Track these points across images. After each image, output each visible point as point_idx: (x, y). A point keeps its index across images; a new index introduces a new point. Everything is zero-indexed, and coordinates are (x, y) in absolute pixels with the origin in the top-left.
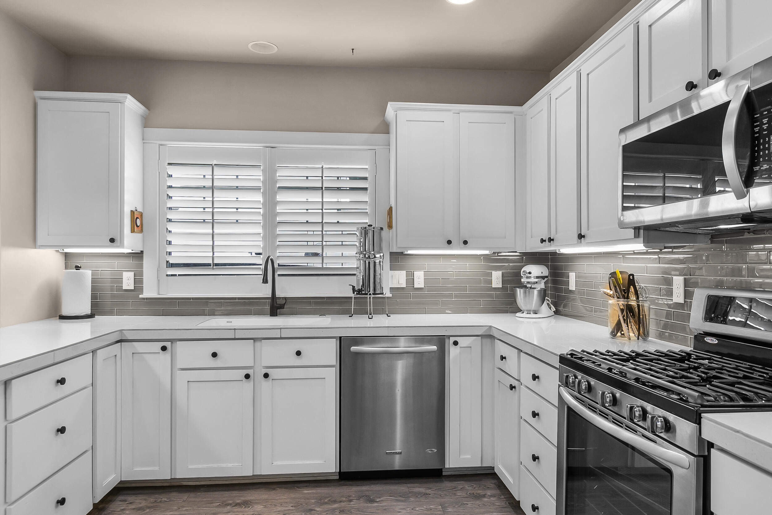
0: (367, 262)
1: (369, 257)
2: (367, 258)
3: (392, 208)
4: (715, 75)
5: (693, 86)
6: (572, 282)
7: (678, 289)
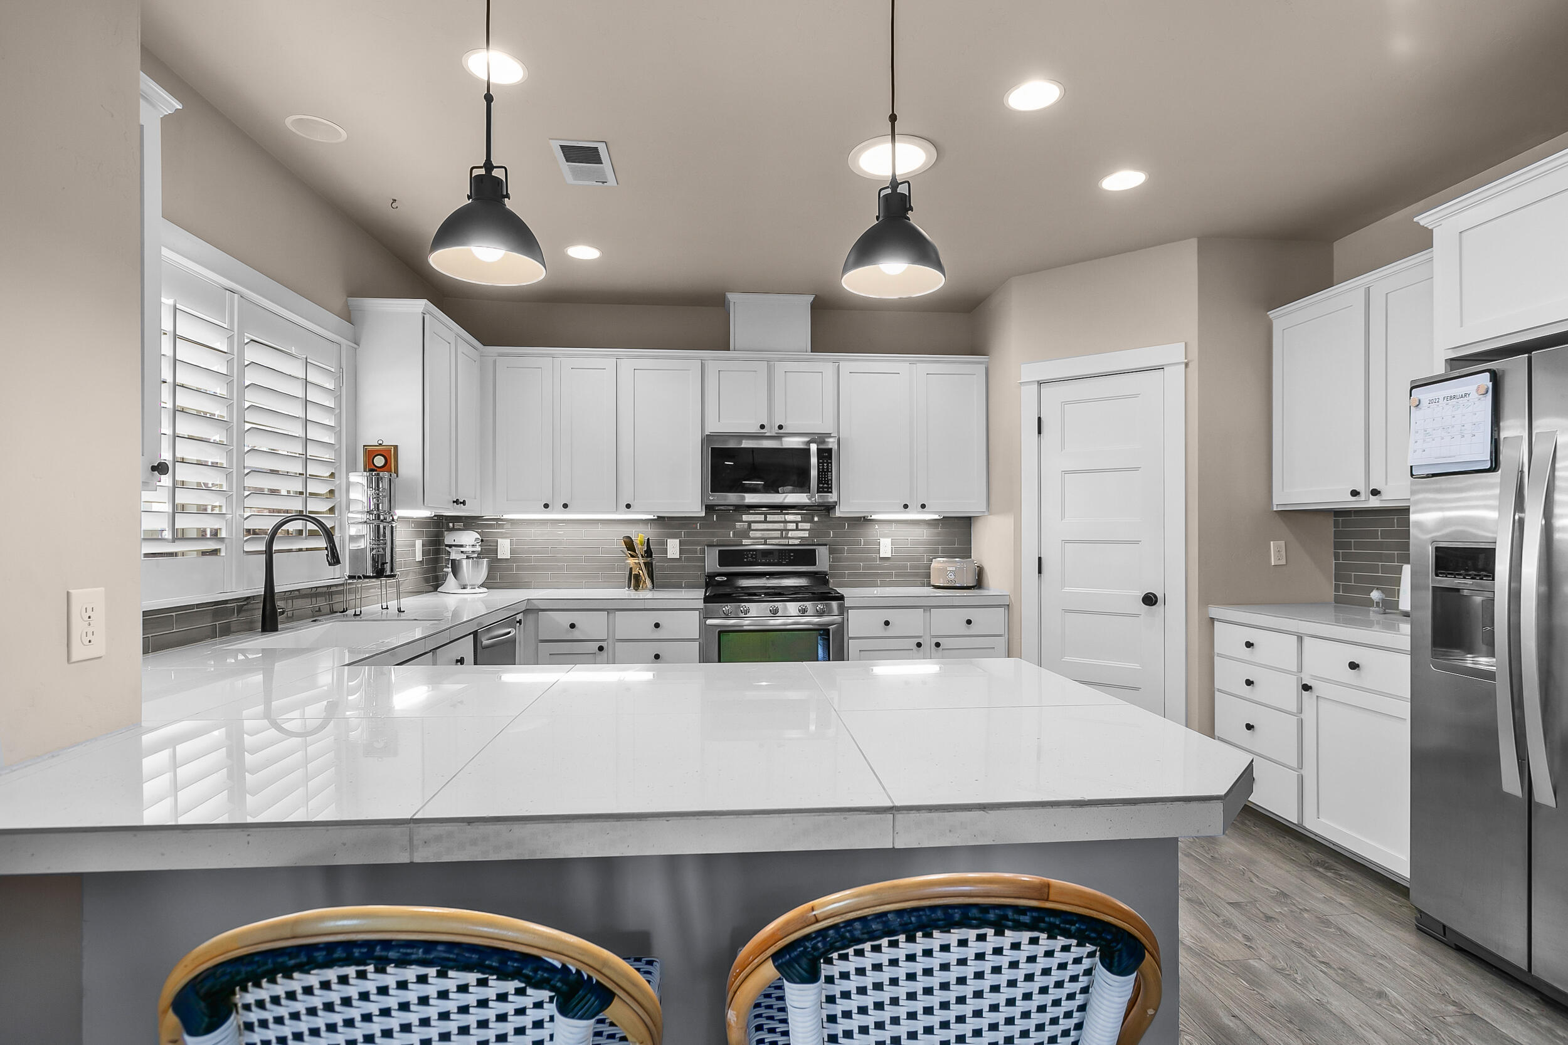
0: (381, 526)
1: (385, 519)
2: (382, 521)
3: (396, 447)
4: (780, 427)
5: (762, 427)
6: (504, 549)
7: (673, 548)
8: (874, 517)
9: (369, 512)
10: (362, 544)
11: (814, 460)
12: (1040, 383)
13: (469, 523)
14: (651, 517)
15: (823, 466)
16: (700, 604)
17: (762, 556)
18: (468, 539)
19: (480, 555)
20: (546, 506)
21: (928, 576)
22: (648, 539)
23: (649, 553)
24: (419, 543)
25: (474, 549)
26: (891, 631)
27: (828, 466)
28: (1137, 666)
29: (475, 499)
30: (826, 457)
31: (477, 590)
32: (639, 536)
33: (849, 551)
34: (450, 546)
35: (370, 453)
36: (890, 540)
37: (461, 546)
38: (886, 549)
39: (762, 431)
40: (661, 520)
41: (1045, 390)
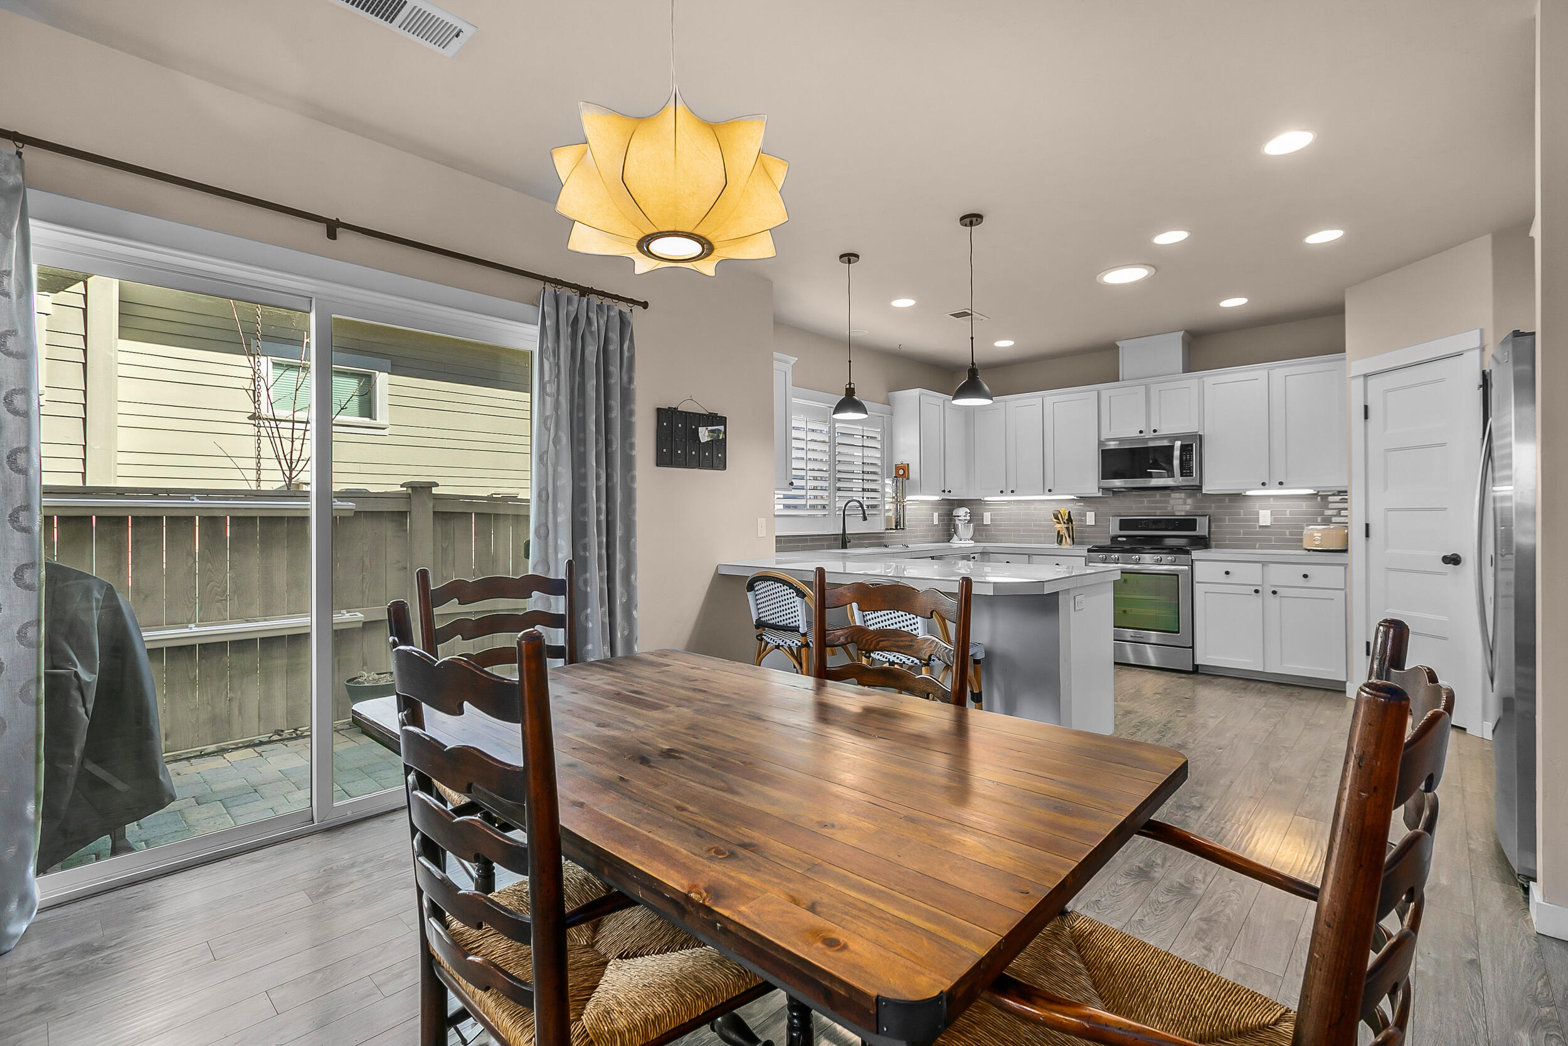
0: (899, 505)
2: (899, 502)
3: (908, 464)
4: (1155, 431)
5: (1141, 432)
6: (987, 518)
7: (1090, 519)
8: (1248, 493)
9: (893, 498)
10: (890, 514)
11: (1177, 453)
12: (1366, 376)
13: (961, 503)
14: (1073, 497)
15: (1186, 457)
16: (1085, 553)
17: (1153, 523)
18: (962, 512)
19: (969, 522)
20: (1002, 492)
21: (1301, 540)
22: (1069, 512)
23: (1070, 520)
24: (936, 515)
25: (965, 518)
26: (1230, 579)
27: (1190, 456)
28: (1445, 618)
29: (962, 489)
30: (1189, 450)
31: (968, 542)
32: (1064, 510)
33: (1231, 520)
34: (955, 516)
35: (898, 468)
36: (1269, 511)
37: (959, 516)
38: (1265, 517)
39: (1142, 435)
40: (1082, 499)
41: (1371, 382)
